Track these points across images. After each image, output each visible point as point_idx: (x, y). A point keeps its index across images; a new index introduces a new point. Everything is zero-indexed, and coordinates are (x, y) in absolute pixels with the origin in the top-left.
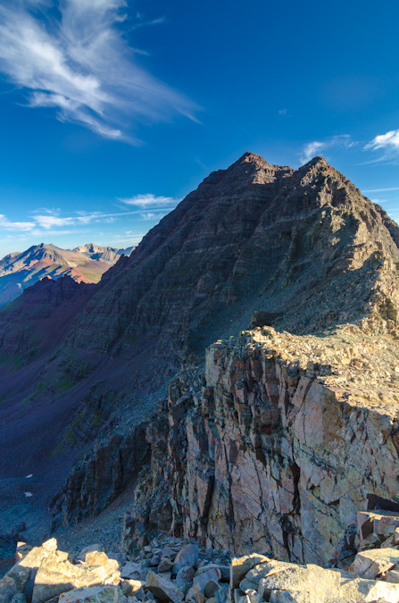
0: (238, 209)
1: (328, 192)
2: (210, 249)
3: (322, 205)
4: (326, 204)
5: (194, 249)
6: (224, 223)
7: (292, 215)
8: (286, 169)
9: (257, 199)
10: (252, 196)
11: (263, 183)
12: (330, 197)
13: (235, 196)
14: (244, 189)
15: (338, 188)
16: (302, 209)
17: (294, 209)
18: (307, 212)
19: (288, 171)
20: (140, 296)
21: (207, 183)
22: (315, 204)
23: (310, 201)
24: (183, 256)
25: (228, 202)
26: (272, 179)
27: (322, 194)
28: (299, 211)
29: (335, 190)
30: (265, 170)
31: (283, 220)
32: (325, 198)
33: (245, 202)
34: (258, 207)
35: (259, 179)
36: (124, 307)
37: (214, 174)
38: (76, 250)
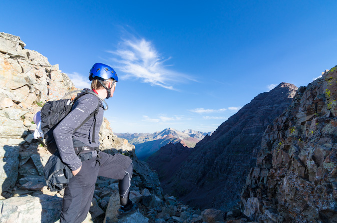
0: (278, 112)
2: (259, 133)
5: (249, 133)
6: (268, 120)
10: (288, 104)
13: (276, 105)
14: (281, 101)
20: (216, 156)
21: (256, 99)
24: (242, 137)
25: (271, 109)
30: (296, 91)
33: (283, 108)
35: (292, 96)
36: (207, 161)
37: (260, 95)
38: (183, 132)
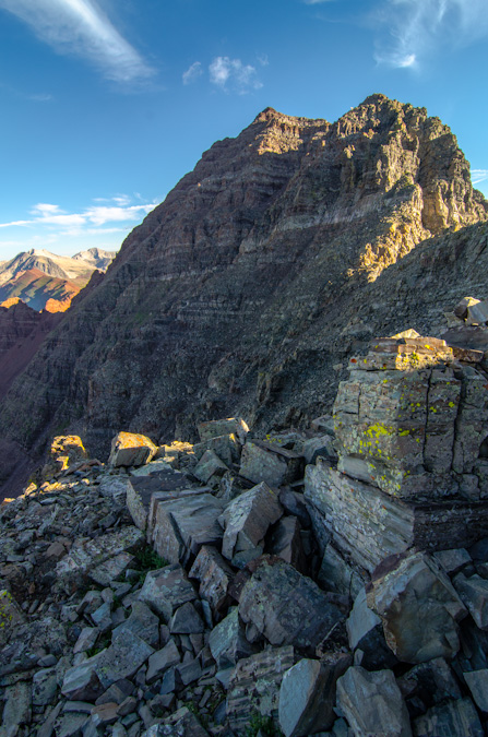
0: (231, 200)
1: (409, 146)
2: (182, 276)
3: (392, 181)
4: (403, 179)
5: (158, 274)
6: (205, 228)
7: (314, 211)
8: (318, 124)
9: (266, 180)
10: (257, 174)
11: (277, 151)
12: (412, 161)
13: (229, 176)
14: (243, 162)
15: (433, 137)
16: (338, 194)
17: (318, 195)
18: (350, 204)
19: (322, 128)
20: (80, 352)
21: (208, 160)
22: (373, 179)
23: (358, 175)
24: (143, 286)
25: (215, 188)
26: (295, 141)
27: (393, 150)
28: (330, 200)
29: (425, 143)
30: (282, 127)
31: (291, 224)
32: (398, 165)
33: (244, 186)
34: (267, 196)
35: (271, 143)
36: (54, 371)
37: (218, 145)
38: (77, 256)
